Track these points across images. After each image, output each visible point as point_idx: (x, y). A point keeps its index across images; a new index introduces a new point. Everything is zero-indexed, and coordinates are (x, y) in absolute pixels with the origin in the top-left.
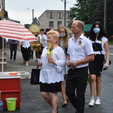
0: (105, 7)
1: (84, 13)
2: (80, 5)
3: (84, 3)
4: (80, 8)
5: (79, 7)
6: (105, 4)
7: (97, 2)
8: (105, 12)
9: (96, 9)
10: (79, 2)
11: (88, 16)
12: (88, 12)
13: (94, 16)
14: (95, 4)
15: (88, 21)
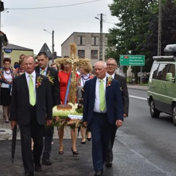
0: (160, 28)
1: (130, 38)
2: (124, 24)
3: (131, 22)
4: (124, 29)
5: (123, 28)
6: (160, 24)
7: (150, 21)
8: (159, 35)
9: (149, 31)
10: (123, 20)
11: (136, 42)
12: (137, 36)
13: (145, 42)
14: (146, 23)
15: (136, 49)
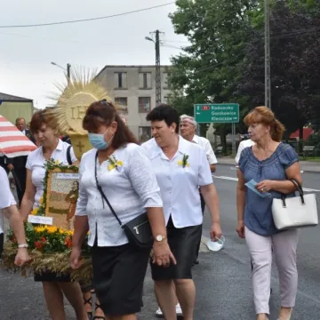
0: (267, 54)
1: (211, 72)
2: (199, 49)
3: (211, 43)
4: (199, 57)
5: (197, 55)
6: (266, 47)
7: (245, 41)
8: (267, 66)
9: (245, 59)
10: (197, 41)
11: (221, 80)
12: (223, 68)
13: (239, 80)
14: (240, 45)
15: (222, 93)
